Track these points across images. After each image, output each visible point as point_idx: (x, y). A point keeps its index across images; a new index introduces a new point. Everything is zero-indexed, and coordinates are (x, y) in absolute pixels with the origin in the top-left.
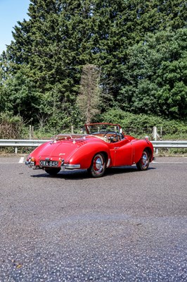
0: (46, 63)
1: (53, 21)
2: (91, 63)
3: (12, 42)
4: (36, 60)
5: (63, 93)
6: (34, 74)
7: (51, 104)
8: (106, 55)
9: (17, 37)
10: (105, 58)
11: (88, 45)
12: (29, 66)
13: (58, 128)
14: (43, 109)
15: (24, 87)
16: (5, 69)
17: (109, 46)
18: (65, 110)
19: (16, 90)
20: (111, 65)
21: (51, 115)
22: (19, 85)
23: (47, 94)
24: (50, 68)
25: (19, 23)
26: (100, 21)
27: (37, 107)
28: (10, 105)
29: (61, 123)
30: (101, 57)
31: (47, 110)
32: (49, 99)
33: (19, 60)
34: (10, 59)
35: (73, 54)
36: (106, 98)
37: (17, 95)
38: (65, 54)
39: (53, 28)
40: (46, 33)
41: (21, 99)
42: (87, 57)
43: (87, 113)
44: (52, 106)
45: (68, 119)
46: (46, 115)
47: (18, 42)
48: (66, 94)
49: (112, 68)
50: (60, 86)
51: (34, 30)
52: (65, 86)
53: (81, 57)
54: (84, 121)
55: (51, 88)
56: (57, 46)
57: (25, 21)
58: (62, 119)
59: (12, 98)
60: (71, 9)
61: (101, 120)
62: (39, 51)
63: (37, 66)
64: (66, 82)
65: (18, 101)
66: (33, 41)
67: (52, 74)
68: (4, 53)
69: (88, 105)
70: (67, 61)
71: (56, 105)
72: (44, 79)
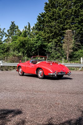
0: (50, 30)
1: (54, 12)
2: (70, 29)
3: (37, 22)
4: (46, 29)
5: (57, 43)
6: (45, 35)
7: (51, 48)
8: (78, 25)
9: (39, 20)
10: (77, 26)
11: (69, 21)
12: (43, 32)
13: (55, 58)
14: (48, 50)
15: (40, 41)
16: (34, 34)
17: (79, 21)
18: (58, 51)
19: (37, 43)
20: (79, 29)
21: (51, 52)
22: (38, 40)
23: (50, 43)
24: (52, 32)
25: (40, 14)
26: (75, 10)
27: (45, 49)
28: (34, 49)
29: (56, 56)
30: (75, 26)
31: (50, 51)
32: (50, 46)
33: (40, 30)
34: (36, 29)
35: (62, 25)
36: (77, 45)
37: (37, 45)
38: (58, 26)
39: (53, 15)
40: (50, 18)
41: (38, 46)
42: (68, 27)
43: (67, 52)
44: (52, 49)
45: (59, 54)
46: (49, 53)
47: (39, 22)
48: (58, 43)
49: (80, 31)
50: (56, 40)
51: (46, 16)
52: (58, 40)
53: (65, 27)
54: (66, 55)
55: (52, 41)
56: (55, 22)
57: (42, 13)
58: (56, 54)
59: (35, 46)
60: (62, 6)
61: (74, 55)
62: (47, 25)
63: (46, 32)
64: (58, 38)
65: (37, 47)
66: (45, 21)
67: (52, 35)
68: (34, 27)
69: (68, 48)
70: (59, 29)
71: (54, 49)
72: (49, 37)
